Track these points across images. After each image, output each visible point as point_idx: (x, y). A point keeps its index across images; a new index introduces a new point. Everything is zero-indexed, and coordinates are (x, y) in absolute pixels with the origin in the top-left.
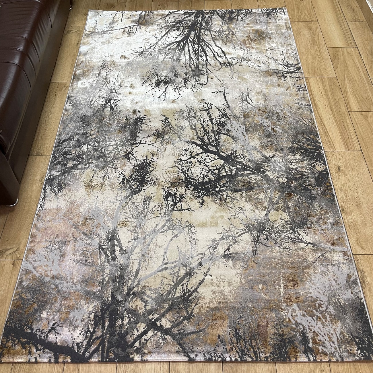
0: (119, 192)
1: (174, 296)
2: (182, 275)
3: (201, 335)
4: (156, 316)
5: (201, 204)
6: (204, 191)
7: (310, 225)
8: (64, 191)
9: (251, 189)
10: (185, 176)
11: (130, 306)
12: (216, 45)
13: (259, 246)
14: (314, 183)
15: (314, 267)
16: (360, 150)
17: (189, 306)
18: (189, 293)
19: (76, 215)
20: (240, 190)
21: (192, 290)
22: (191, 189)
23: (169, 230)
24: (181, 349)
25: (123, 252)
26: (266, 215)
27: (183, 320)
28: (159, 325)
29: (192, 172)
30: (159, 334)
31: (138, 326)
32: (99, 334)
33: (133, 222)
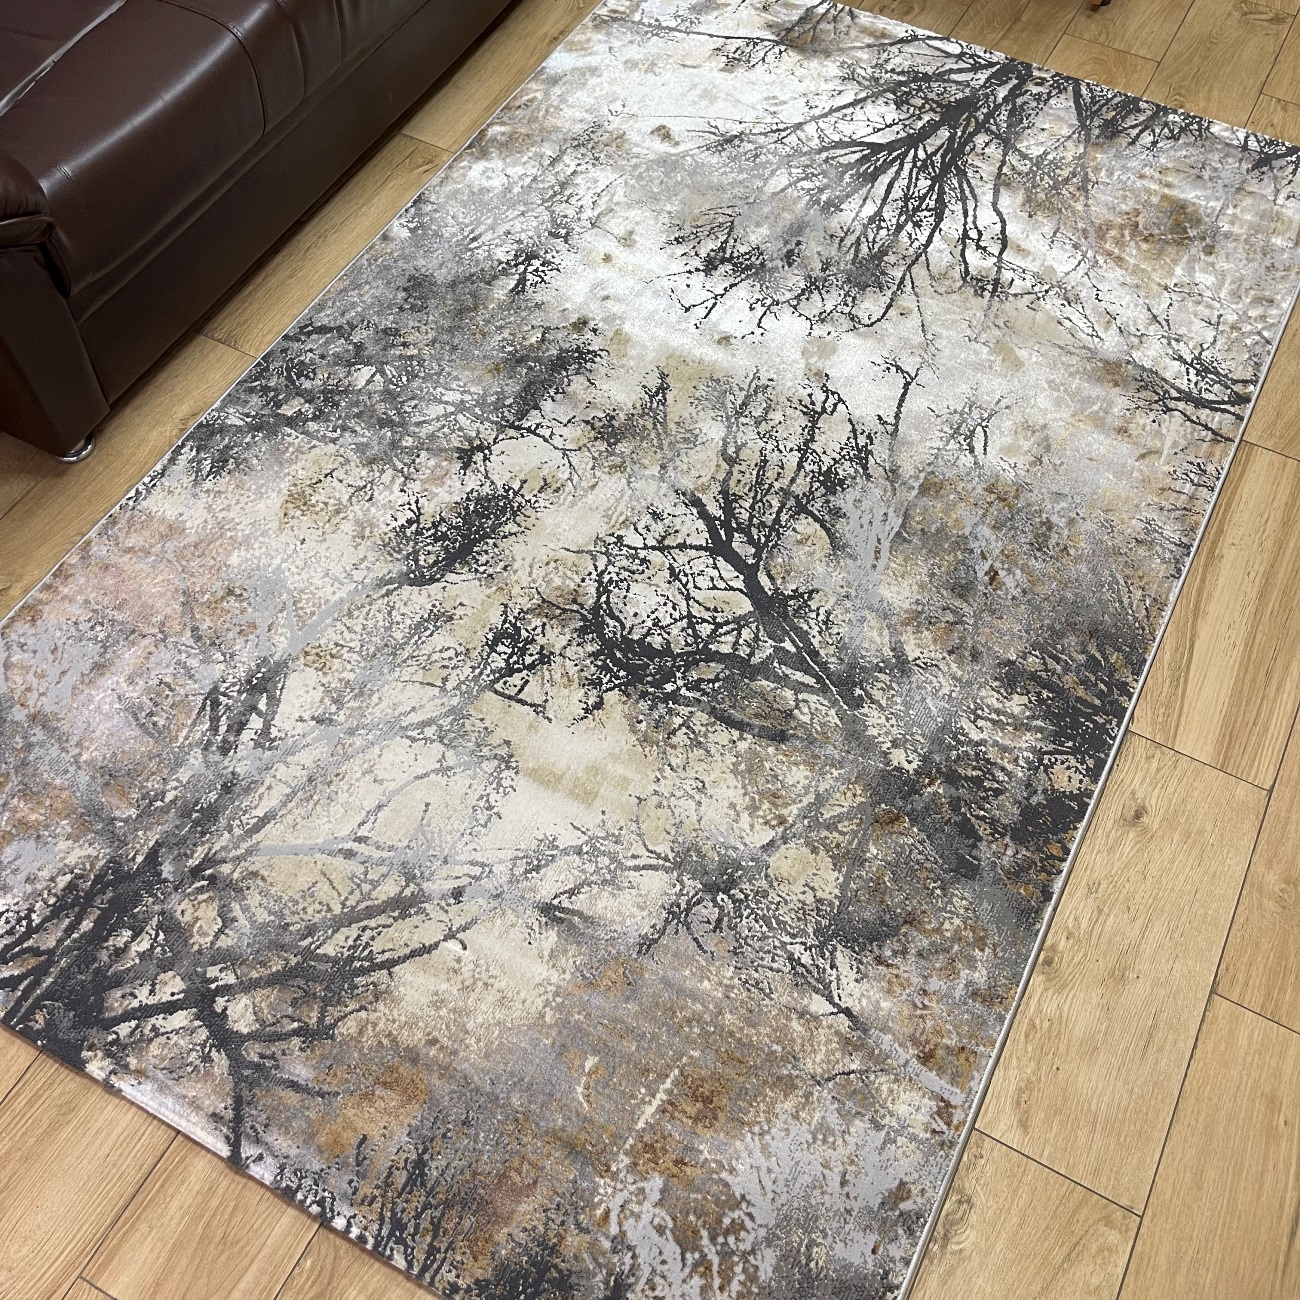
0: (371, 556)
1: (318, 947)
2: (384, 898)
3: (315, 1109)
4: (230, 979)
5: (586, 710)
6: (622, 673)
7: (895, 953)
8: (224, 481)
9: (779, 737)
10: (599, 598)
11: (179, 909)
12: (994, 204)
13: (677, 932)
14: (1007, 822)
15: (808, 1095)
16: (1267, 787)
17: (339, 1002)
18: (366, 964)
19: (212, 567)
20: (741, 726)
21: (380, 959)
22: (590, 648)
23: (437, 744)
24: (230, 1114)
25: (264, 739)
26: (770, 846)
27: (296, 1033)
28: (219, 1010)
29: (630, 595)
30: (203, 1034)
31: (162, 976)
32: (50, 942)
33: (349, 667)
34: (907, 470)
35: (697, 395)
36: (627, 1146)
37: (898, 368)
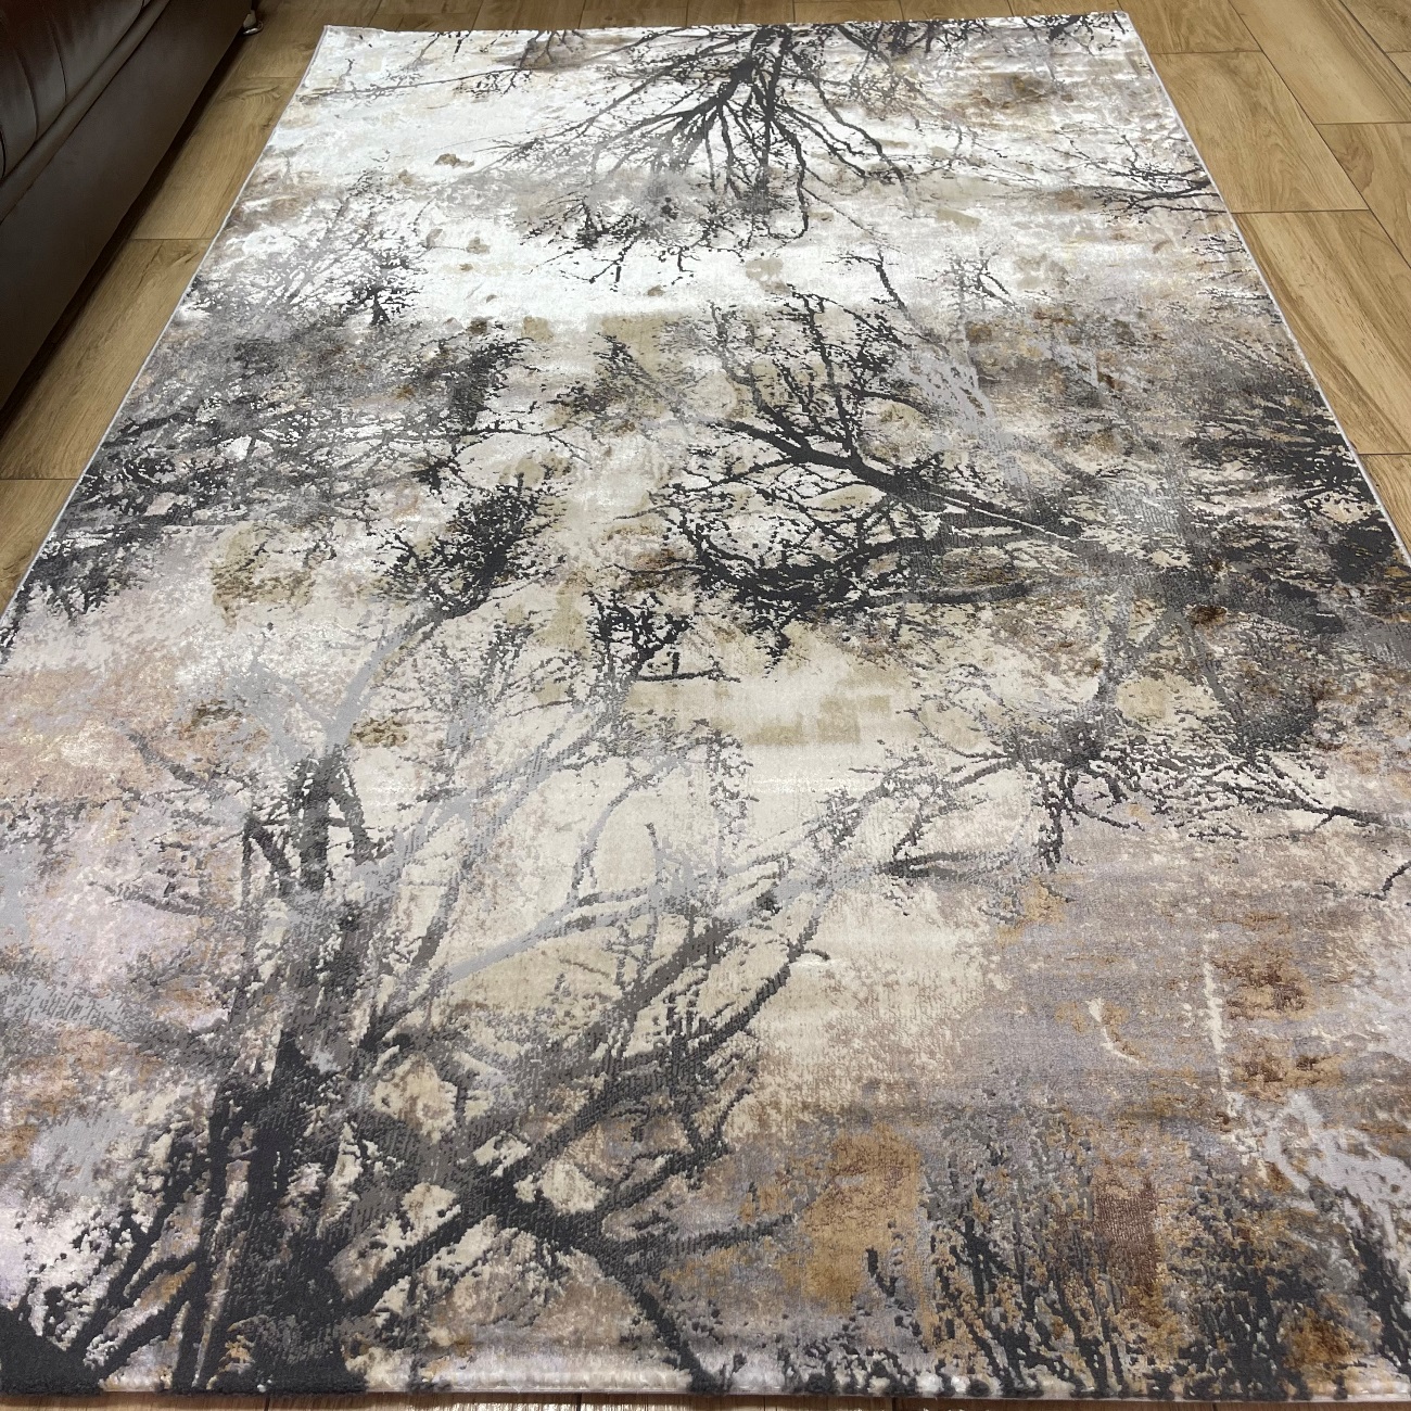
0: (377, 608)
1: (621, 1052)
2: (669, 952)
3: (769, 1252)
4: (516, 1151)
5: (773, 653)
6: (786, 604)
7: (1333, 733)
8: (113, 604)
9: (1020, 592)
10: (699, 547)
11: (376, 1099)
12: (840, 121)
13: (1075, 822)
15: (1379, 915)
17: (703, 1101)
18: (706, 1038)
19: (156, 697)
20: (965, 598)
21: (720, 1023)
22: (726, 596)
23: (611, 760)
24: (648, 1327)
26: (1102, 693)
27: (668, 1170)
28: (530, 1199)
29: (733, 530)
30: (526, 1243)
31: (407, 1199)
32: (186, 1239)
33: (430, 727)
34: (942, 329)
35: (662, 341)
36: (1225, 1079)
37: (859, 259)
